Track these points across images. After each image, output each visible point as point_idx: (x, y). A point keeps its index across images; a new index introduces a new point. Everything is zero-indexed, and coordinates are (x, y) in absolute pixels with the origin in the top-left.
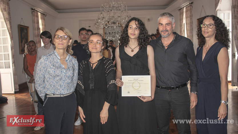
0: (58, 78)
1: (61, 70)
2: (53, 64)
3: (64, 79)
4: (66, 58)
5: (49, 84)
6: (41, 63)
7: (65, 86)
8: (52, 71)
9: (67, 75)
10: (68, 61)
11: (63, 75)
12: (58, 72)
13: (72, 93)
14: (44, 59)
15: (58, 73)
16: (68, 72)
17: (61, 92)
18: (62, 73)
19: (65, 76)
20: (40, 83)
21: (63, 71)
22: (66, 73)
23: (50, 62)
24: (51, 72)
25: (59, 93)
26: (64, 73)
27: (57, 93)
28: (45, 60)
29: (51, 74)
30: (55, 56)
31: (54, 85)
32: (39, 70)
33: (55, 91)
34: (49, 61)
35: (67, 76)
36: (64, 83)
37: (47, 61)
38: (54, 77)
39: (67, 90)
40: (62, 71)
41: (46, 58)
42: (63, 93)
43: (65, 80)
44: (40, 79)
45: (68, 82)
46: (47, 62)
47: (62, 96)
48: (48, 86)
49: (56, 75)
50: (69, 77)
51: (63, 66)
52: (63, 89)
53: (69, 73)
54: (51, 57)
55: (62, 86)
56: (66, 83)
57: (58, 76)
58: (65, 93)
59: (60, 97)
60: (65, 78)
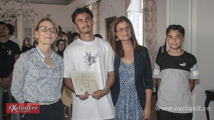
0: (43, 82)
1: (47, 70)
2: (36, 64)
3: (50, 82)
4: (51, 56)
5: (30, 90)
6: (21, 63)
7: (51, 91)
8: (36, 73)
9: (54, 76)
10: (54, 59)
11: (50, 77)
12: (43, 73)
13: (59, 100)
14: (24, 58)
15: (43, 75)
16: (55, 74)
17: (46, 98)
18: (47, 75)
19: (51, 78)
20: (20, 89)
21: (50, 72)
22: (53, 75)
23: (33, 62)
24: (34, 74)
25: (44, 99)
26: (51, 74)
27: (42, 101)
28: (26, 59)
29: (35, 76)
30: (38, 55)
31: (37, 91)
32: (18, 72)
33: (38, 98)
34: (31, 61)
35: (54, 78)
36: (50, 87)
37: (28, 60)
38: (38, 80)
39: (54, 96)
40: (47, 73)
41: (27, 57)
42: (48, 100)
43: (51, 84)
44: (20, 84)
45: (55, 86)
46: (29, 62)
47: (47, 104)
48: (29, 92)
49: (41, 77)
50: (56, 79)
51: (49, 67)
52: (49, 95)
53: (57, 75)
54: (33, 55)
55: (48, 91)
56: (53, 88)
57: (43, 78)
58: (52, 101)
59: (46, 105)
60: (52, 81)
